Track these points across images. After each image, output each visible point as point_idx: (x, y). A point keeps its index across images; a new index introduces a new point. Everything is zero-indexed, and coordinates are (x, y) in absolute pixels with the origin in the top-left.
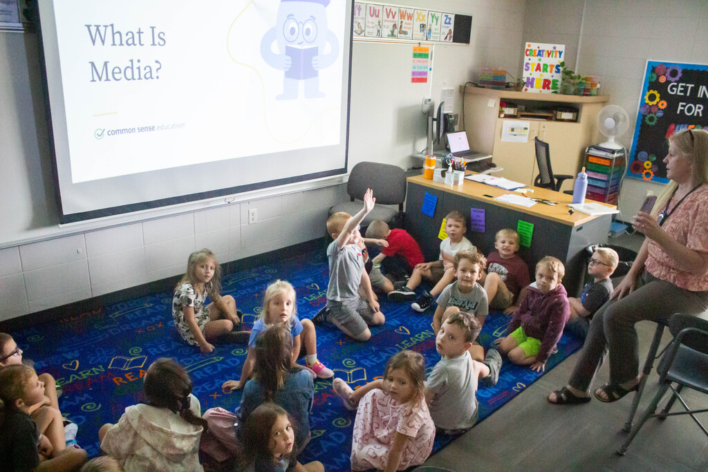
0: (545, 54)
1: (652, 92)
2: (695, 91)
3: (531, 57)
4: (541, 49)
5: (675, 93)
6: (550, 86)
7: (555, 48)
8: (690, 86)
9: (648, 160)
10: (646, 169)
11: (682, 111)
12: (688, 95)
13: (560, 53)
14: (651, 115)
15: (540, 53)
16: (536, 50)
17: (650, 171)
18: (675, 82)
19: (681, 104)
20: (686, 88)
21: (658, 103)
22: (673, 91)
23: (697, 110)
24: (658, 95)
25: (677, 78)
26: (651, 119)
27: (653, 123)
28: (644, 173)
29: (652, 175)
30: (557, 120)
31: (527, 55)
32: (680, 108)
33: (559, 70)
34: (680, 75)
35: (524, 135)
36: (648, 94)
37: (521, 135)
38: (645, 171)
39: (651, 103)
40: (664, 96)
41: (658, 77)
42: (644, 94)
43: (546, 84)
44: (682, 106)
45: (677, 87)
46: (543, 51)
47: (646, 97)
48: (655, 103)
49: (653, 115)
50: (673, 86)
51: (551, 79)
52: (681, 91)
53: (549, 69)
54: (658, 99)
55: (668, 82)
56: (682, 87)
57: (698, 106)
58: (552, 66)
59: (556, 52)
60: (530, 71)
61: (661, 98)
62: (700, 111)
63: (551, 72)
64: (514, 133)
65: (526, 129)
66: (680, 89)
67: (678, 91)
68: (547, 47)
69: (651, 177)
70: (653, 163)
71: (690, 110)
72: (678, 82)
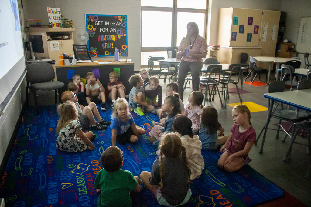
0: (54, 12)
1: (90, 25)
2: (104, 23)
3: (50, 14)
4: (52, 10)
5: (97, 25)
6: (59, 25)
7: (57, 10)
8: (102, 22)
9: (94, 50)
10: (94, 53)
11: (101, 31)
12: (102, 25)
13: (59, 12)
14: (91, 33)
15: (53, 12)
16: (51, 11)
17: (96, 54)
18: (97, 21)
19: (100, 28)
20: (101, 23)
21: (93, 29)
22: (97, 24)
23: (106, 30)
24: (92, 26)
25: (97, 19)
26: (92, 35)
27: (93, 36)
28: (94, 55)
29: (97, 55)
30: (63, 39)
31: (49, 13)
32: (100, 30)
33: (60, 19)
34: (98, 18)
35: (57, 47)
36: (88, 26)
37: (56, 47)
38: (94, 54)
39: (90, 29)
40: (94, 26)
41: (91, 19)
42: (87, 27)
43: (58, 25)
44: (101, 29)
45: (98, 22)
46: (53, 11)
47: (88, 27)
48: (91, 29)
49: (92, 33)
50: (96, 22)
51: (58, 23)
52: (99, 24)
53: (57, 18)
54: (92, 28)
55: (94, 21)
56: (99, 22)
57: (106, 28)
58: (58, 17)
59: (58, 11)
60: (51, 20)
61: (93, 27)
62: (107, 30)
63: (58, 20)
64: (54, 46)
65: (58, 44)
66: (99, 23)
67: (98, 24)
68: (54, 9)
69: (97, 56)
70: (96, 50)
71: (104, 30)
72: (98, 21)
